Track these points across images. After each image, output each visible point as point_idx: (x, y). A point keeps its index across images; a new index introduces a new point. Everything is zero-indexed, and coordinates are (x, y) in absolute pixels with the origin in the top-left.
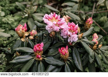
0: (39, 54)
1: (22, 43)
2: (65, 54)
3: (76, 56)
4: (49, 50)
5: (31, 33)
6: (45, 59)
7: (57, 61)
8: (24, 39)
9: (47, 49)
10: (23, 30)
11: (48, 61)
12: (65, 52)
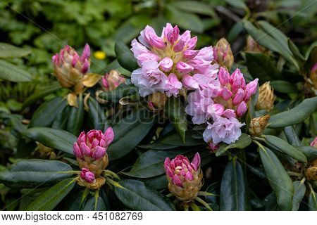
0: (93, 166)
1: (67, 109)
2: (184, 184)
3: (233, 191)
4: (139, 152)
5: (104, 81)
6: (117, 185)
7: (152, 202)
8: (78, 96)
9: (134, 150)
10: (73, 66)
11: (123, 193)
12: (182, 177)
